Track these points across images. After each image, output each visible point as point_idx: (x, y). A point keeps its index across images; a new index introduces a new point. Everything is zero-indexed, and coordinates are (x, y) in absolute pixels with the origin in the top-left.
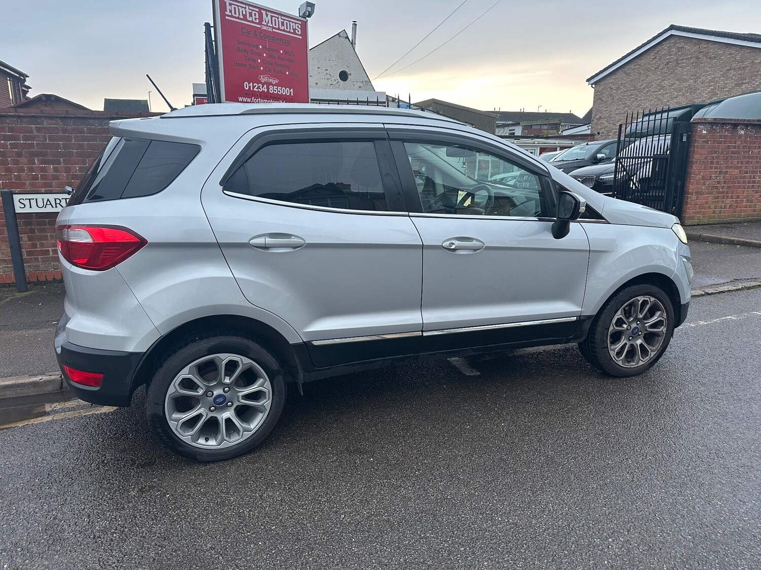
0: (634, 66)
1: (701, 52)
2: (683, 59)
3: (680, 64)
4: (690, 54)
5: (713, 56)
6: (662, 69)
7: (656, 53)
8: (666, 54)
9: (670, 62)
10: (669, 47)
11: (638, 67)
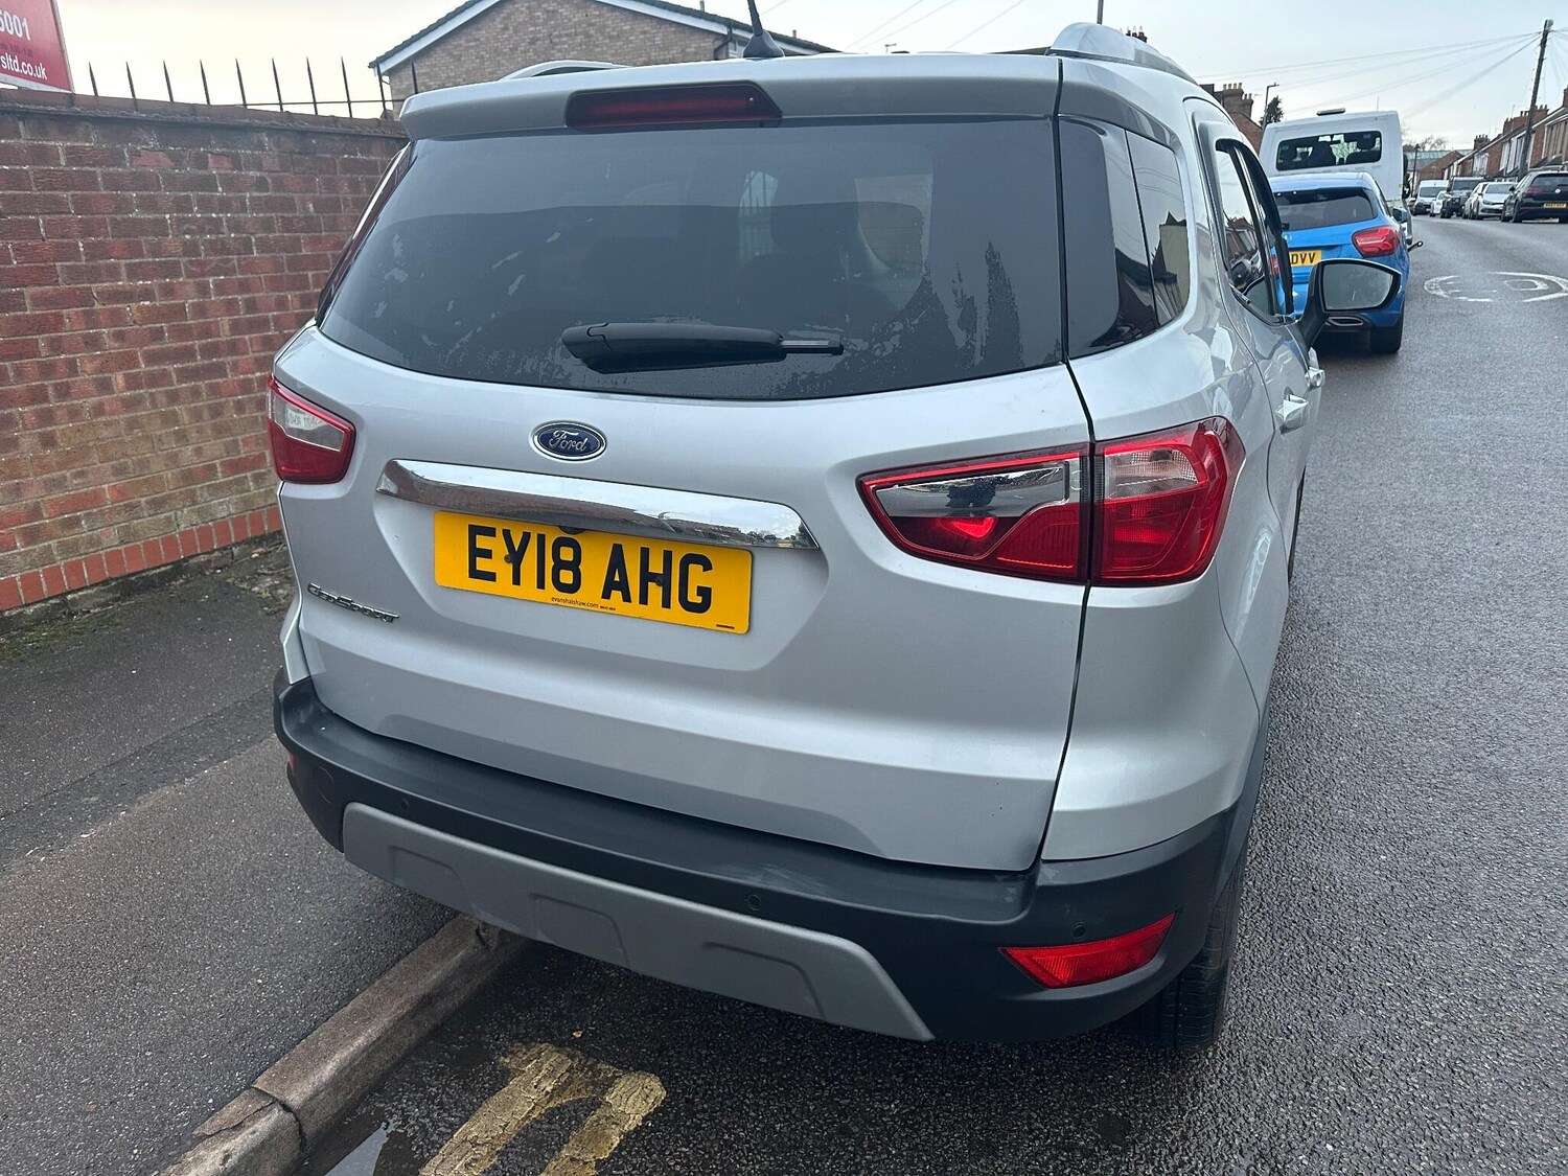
0: (468, 41)
1: (590, 25)
2: (560, 36)
3: (556, 44)
4: (571, 27)
5: (615, 33)
6: (525, 52)
7: (505, 18)
8: (525, 22)
9: (538, 40)
10: (528, 8)
11: (473, 44)
